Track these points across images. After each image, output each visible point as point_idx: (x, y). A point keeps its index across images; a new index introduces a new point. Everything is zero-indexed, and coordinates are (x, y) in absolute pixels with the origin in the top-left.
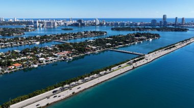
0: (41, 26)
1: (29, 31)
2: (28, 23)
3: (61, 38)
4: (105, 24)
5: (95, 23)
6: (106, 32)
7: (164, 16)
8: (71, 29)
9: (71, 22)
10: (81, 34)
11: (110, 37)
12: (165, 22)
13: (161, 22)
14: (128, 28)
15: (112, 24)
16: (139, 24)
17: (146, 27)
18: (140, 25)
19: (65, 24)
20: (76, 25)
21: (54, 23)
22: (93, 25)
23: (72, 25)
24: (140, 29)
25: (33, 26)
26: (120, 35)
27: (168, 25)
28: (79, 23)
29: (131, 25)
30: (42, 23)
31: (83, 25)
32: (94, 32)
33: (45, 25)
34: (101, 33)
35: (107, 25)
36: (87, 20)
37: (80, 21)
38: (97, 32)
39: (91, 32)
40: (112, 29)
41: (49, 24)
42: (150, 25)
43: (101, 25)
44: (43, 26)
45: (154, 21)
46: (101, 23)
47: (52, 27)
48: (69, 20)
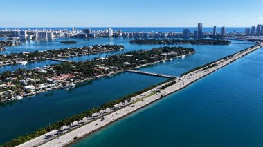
0: (31, 38)
1: (13, 45)
2: (13, 34)
3: (59, 56)
4: (121, 34)
5: (108, 34)
6: (123, 47)
7: (199, 24)
8: (74, 43)
9: (74, 33)
10: (89, 50)
11: (128, 53)
12: (201, 33)
13: (195, 32)
14: (152, 40)
15: (130, 35)
16: (166, 35)
17: (176, 39)
18: (168, 37)
19: (66, 35)
20: (81, 36)
21: (50, 34)
22: (105, 37)
23: (75, 37)
24: (168, 42)
25: (19, 38)
26: (141, 51)
27: (205, 36)
28: (86, 34)
29: (157, 36)
30: (32, 33)
31: (91, 36)
32: (107, 46)
33: (37, 36)
34: (116, 48)
35: (124, 36)
36: (96, 29)
37: (86, 31)
38: (110, 46)
39: (103, 47)
40: (131, 42)
41: (42, 35)
42: (181, 37)
43: (116, 36)
44: (33, 39)
45: (186, 31)
46: (116, 34)
47: (47, 39)
48: (72, 29)
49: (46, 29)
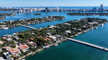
1: (12, 15)
2: (15, 10)
4: (62, 10)
5: (56, 10)
6: (64, 17)
8: (40, 14)
9: (42, 9)
10: (46, 19)
12: (102, 9)
13: (99, 9)
14: (78, 13)
15: (67, 10)
16: (84, 10)
19: (38, 10)
20: (44, 11)
21: (30, 10)
22: (55, 11)
23: (41, 11)
24: (87, 14)
25: (16, 12)
26: (75, 20)
27: (104, 11)
28: (46, 10)
29: (80, 11)
30: (22, 9)
31: (48, 11)
34: (60, 18)
35: (64, 11)
37: (47, 8)
38: (57, 17)
39: (53, 17)
40: (68, 14)
41: (27, 10)
42: (92, 11)
43: (60, 11)
44: (23, 12)
46: (60, 10)
47: (29, 12)
48: (41, 7)
49: (30, 7)
